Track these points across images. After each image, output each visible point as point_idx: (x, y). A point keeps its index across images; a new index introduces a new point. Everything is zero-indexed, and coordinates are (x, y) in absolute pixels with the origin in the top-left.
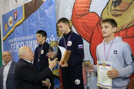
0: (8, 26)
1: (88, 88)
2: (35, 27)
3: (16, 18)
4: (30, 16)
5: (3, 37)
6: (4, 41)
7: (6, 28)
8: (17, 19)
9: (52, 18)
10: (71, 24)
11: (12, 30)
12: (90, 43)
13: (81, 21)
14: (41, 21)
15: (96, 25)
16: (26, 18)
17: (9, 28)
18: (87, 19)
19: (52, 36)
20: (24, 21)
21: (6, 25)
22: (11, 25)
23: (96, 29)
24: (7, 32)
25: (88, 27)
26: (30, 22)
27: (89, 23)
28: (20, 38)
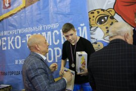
10: (113, 12)
28: (15, 31)
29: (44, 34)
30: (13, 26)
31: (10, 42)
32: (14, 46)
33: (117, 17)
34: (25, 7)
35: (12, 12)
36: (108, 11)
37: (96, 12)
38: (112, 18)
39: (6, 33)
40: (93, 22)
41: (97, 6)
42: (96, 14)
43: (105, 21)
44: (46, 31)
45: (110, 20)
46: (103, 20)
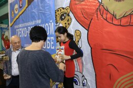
0: (14, 13)
1: (83, 76)
2: (37, 13)
4: (32, 3)
5: (11, 23)
6: (11, 26)
7: (13, 15)
9: (51, 3)
10: (69, 10)
11: (17, 17)
12: (88, 30)
13: (80, 7)
14: (42, 7)
15: (95, 11)
16: (28, 5)
17: (15, 15)
18: (87, 5)
19: (51, 21)
20: (27, 8)
21: (13, 12)
22: (16, 12)
23: (96, 16)
24: (13, 18)
25: (87, 13)
26: (32, 8)
27: (88, 9)
31: (22, 32)
32: (24, 34)
33: (71, 14)
35: (23, 10)
36: (67, 8)
37: (59, 10)
38: (68, 15)
39: (20, 26)
42: (59, 12)
43: (65, 18)
45: (67, 18)
46: (63, 17)
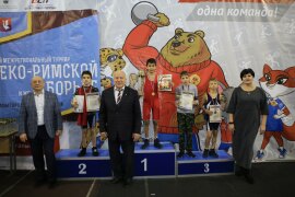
3: (7, 28)
8: (10, 30)
10: (121, 53)
19: (93, 61)
28: (17, 60)
29: (53, 66)
30: (15, 53)
32: (17, 75)
33: (124, 57)
34: (30, 34)
36: (118, 51)
38: (121, 58)
39: (5, 60)
40: (103, 60)
41: (108, 46)
42: (106, 52)
43: (115, 60)
44: (57, 64)
45: (118, 60)
46: (112, 59)
